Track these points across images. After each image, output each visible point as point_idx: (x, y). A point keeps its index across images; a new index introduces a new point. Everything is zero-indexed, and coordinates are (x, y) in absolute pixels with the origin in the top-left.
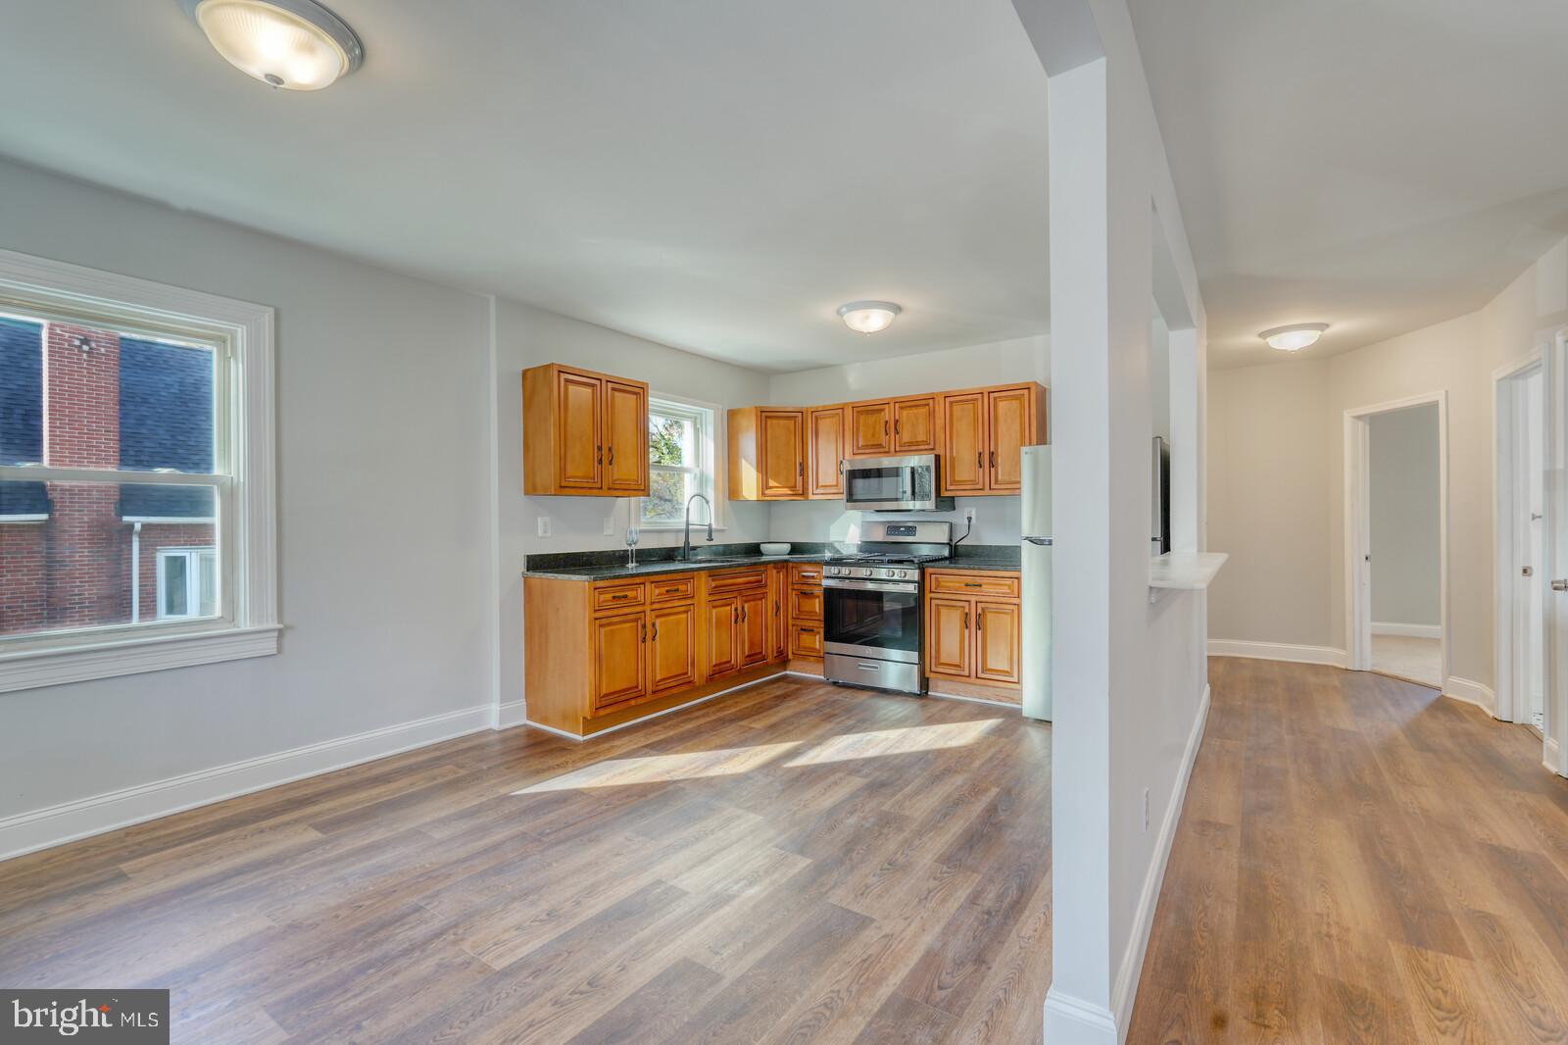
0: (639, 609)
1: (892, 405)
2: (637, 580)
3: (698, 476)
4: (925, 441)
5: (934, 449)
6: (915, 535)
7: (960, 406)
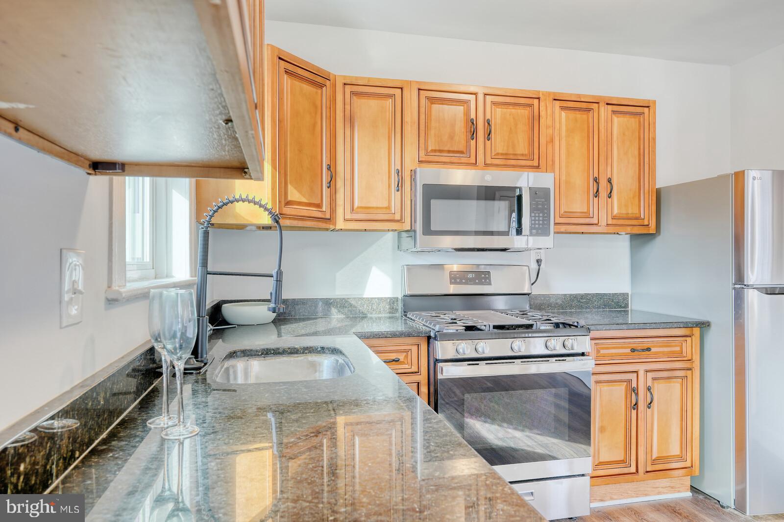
1: (480, 98)
4: (526, 155)
5: (538, 167)
6: (490, 284)
7: (572, 115)
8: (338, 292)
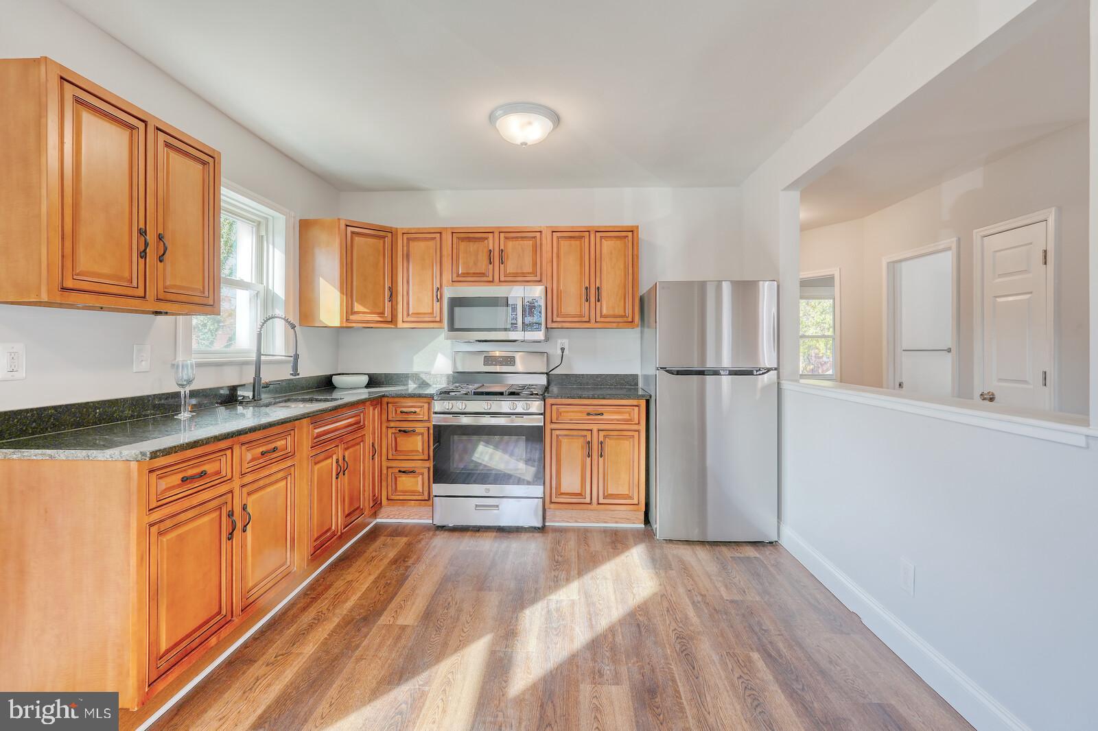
0: (223, 489)
1: (496, 235)
2: (223, 445)
3: (262, 294)
4: (531, 273)
5: (540, 281)
6: (513, 366)
7: (567, 242)
8: (415, 368)
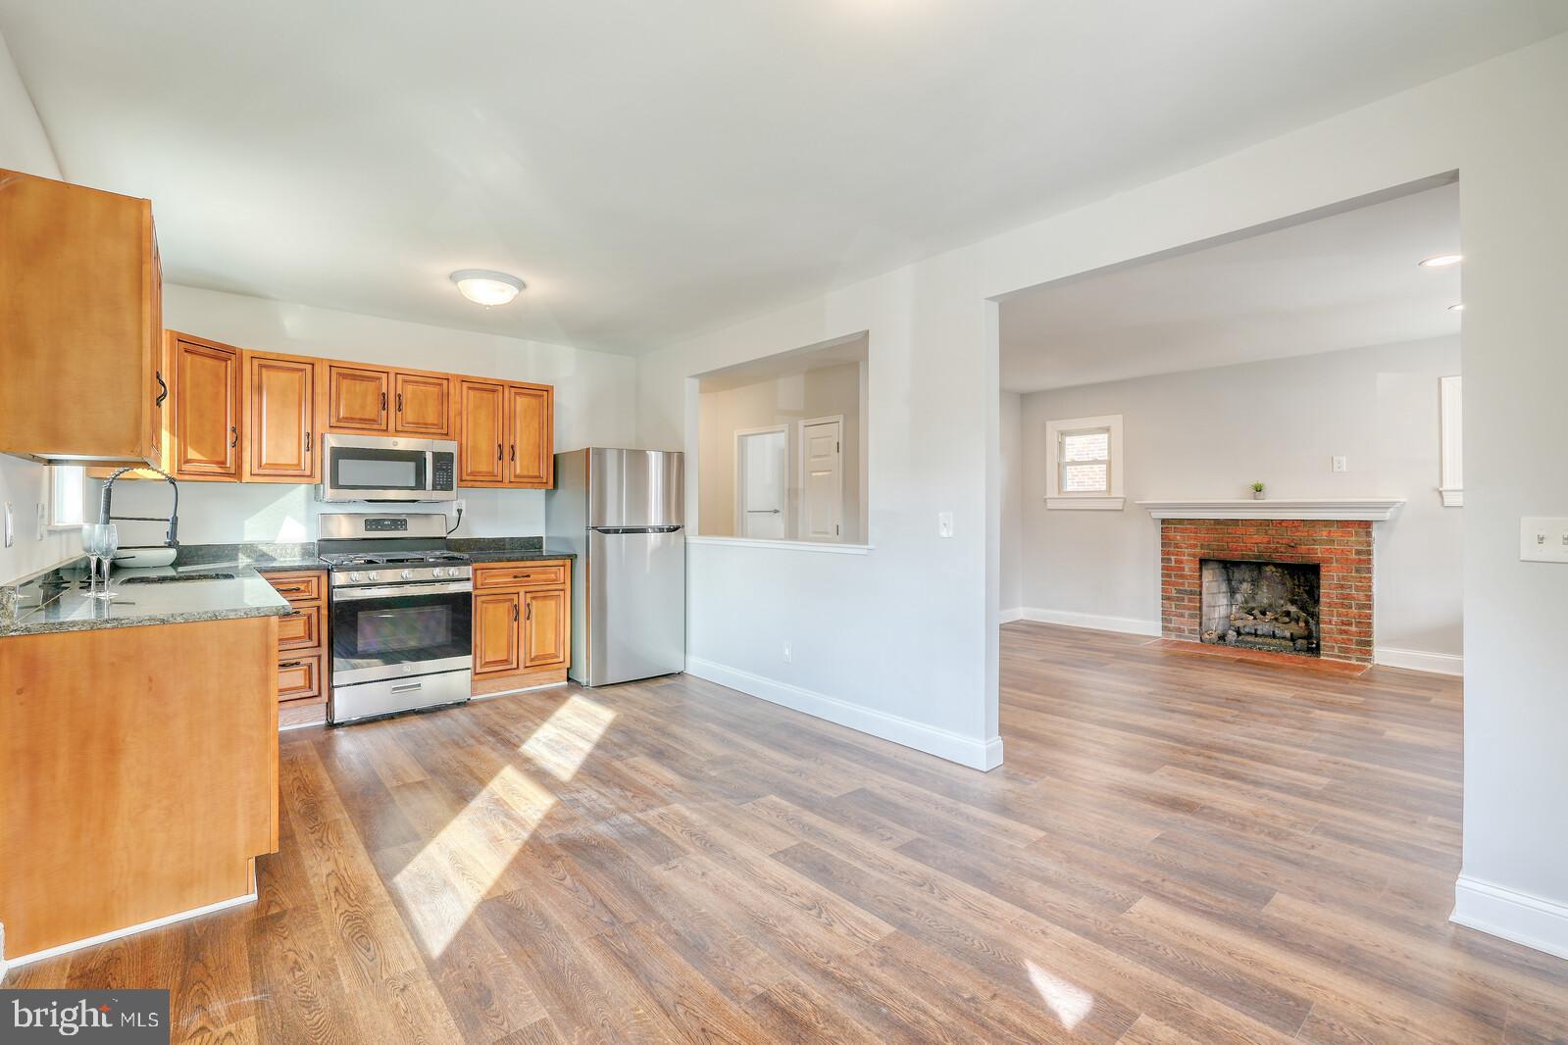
1: (392, 376)
4: (435, 425)
5: (447, 434)
6: (406, 529)
7: (478, 394)
8: (248, 537)
